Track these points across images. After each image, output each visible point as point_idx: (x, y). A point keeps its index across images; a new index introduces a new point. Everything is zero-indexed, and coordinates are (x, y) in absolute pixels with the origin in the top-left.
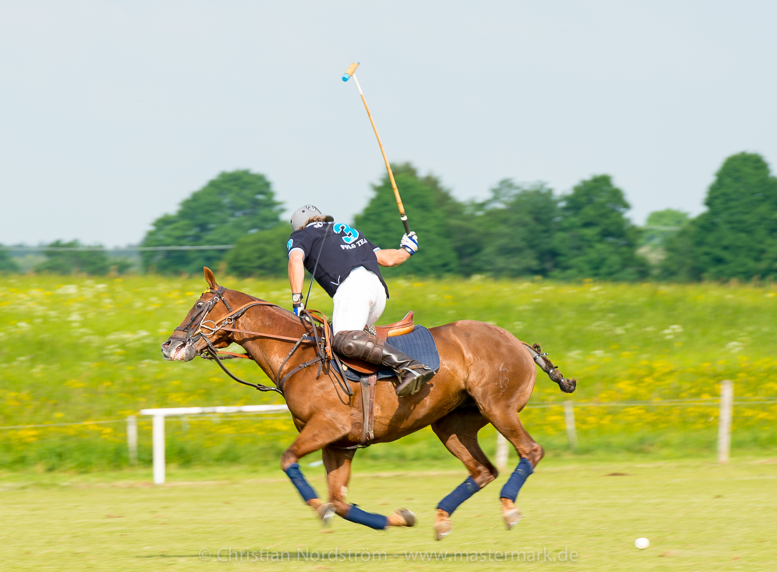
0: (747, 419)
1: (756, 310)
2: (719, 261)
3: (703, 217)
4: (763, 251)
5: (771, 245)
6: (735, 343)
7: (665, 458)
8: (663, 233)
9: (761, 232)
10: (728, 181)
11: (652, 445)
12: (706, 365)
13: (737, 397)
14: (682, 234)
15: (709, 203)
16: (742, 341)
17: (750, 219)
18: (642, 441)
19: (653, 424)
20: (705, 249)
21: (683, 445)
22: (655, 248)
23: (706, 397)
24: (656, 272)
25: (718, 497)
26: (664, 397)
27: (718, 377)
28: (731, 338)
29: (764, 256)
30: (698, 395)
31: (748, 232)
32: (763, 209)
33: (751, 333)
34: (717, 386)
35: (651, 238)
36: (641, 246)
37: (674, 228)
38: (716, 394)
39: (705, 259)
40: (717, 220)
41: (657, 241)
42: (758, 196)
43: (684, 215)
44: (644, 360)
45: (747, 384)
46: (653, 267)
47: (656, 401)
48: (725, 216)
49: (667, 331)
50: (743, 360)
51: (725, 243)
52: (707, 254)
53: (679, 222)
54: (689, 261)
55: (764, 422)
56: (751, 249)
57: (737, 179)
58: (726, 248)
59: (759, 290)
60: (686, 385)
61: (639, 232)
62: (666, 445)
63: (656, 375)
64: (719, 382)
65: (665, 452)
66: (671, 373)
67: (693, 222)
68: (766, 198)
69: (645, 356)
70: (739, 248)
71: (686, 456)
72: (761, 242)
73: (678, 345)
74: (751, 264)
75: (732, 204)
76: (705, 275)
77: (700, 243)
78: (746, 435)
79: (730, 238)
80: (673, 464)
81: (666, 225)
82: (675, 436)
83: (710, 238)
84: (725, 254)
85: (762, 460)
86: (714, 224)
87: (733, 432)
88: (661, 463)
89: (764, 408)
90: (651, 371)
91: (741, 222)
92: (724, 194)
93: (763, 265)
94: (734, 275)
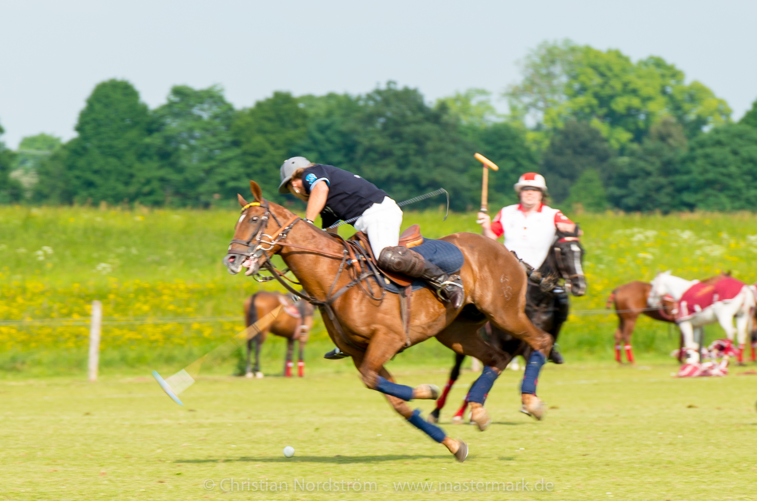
0: (115, 339)
1: (125, 232)
2: (90, 184)
3: (73, 142)
4: (132, 176)
5: (140, 170)
6: (103, 265)
7: (36, 376)
8: (34, 157)
9: (130, 157)
10: (98, 107)
11: (23, 363)
12: (77, 285)
13: (106, 317)
14: (55, 158)
15: (79, 128)
16: (110, 263)
17: (119, 144)
18: (14, 360)
19: (25, 343)
20: (77, 173)
21: (54, 363)
22: (26, 172)
23: (76, 317)
24: (28, 195)
25: (87, 414)
26: (34, 317)
27: (88, 299)
28: (100, 260)
29: (134, 180)
30: (69, 315)
31: (118, 156)
32: (133, 134)
33: (119, 256)
34: (88, 307)
35: (23, 162)
36: (15, 169)
37: (46, 152)
38: (86, 315)
39: (76, 182)
40: (88, 145)
41: (29, 164)
42: (128, 122)
43: (58, 140)
44: (17, 280)
45: (117, 304)
46: (26, 190)
47: (28, 320)
48: (95, 142)
49: (40, 253)
50: (112, 282)
51: (96, 167)
52: (78, 177)
53: (51, 147)
54: (61, 184)
55: (132, 341)
56: (121, 173)
57: (107, 106)
58: (96, 172)
59: (127, 213)
60: (57, 306)
61: (12, 156)
62: (38, 363)
63: (29, 295)
64: (90, 302)
65: (36, 370)
66: (42, 293)
67: (64, 147)
68: (135, 124)
69: (19, 277)
70: (109, 172)
71: (58, 374)
72: (130, 167)
73: (49, 266)
74: (121, 188)
75: (102, 129)
76: (76, 199)
77: (71, 167)
78: (115, 354)
79: (100, 162)
80: (43, 382)
81: (38, 149)
82: (45, 355)
83: (81, 162)
84: (96, 179)
85: (129, 379)
86: (85, 149)
87: (102, 352)
88: (32, 381)
89: (132, 328)
90: (24, 290)
91: (110, 147)
92: (94, 120)
93: (132, 189)
94: (104, 198)
